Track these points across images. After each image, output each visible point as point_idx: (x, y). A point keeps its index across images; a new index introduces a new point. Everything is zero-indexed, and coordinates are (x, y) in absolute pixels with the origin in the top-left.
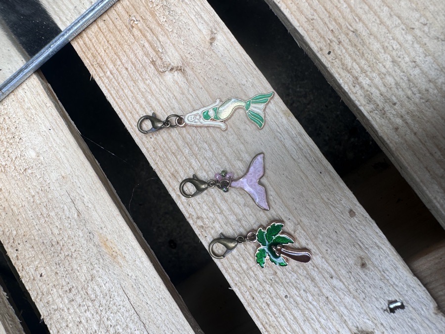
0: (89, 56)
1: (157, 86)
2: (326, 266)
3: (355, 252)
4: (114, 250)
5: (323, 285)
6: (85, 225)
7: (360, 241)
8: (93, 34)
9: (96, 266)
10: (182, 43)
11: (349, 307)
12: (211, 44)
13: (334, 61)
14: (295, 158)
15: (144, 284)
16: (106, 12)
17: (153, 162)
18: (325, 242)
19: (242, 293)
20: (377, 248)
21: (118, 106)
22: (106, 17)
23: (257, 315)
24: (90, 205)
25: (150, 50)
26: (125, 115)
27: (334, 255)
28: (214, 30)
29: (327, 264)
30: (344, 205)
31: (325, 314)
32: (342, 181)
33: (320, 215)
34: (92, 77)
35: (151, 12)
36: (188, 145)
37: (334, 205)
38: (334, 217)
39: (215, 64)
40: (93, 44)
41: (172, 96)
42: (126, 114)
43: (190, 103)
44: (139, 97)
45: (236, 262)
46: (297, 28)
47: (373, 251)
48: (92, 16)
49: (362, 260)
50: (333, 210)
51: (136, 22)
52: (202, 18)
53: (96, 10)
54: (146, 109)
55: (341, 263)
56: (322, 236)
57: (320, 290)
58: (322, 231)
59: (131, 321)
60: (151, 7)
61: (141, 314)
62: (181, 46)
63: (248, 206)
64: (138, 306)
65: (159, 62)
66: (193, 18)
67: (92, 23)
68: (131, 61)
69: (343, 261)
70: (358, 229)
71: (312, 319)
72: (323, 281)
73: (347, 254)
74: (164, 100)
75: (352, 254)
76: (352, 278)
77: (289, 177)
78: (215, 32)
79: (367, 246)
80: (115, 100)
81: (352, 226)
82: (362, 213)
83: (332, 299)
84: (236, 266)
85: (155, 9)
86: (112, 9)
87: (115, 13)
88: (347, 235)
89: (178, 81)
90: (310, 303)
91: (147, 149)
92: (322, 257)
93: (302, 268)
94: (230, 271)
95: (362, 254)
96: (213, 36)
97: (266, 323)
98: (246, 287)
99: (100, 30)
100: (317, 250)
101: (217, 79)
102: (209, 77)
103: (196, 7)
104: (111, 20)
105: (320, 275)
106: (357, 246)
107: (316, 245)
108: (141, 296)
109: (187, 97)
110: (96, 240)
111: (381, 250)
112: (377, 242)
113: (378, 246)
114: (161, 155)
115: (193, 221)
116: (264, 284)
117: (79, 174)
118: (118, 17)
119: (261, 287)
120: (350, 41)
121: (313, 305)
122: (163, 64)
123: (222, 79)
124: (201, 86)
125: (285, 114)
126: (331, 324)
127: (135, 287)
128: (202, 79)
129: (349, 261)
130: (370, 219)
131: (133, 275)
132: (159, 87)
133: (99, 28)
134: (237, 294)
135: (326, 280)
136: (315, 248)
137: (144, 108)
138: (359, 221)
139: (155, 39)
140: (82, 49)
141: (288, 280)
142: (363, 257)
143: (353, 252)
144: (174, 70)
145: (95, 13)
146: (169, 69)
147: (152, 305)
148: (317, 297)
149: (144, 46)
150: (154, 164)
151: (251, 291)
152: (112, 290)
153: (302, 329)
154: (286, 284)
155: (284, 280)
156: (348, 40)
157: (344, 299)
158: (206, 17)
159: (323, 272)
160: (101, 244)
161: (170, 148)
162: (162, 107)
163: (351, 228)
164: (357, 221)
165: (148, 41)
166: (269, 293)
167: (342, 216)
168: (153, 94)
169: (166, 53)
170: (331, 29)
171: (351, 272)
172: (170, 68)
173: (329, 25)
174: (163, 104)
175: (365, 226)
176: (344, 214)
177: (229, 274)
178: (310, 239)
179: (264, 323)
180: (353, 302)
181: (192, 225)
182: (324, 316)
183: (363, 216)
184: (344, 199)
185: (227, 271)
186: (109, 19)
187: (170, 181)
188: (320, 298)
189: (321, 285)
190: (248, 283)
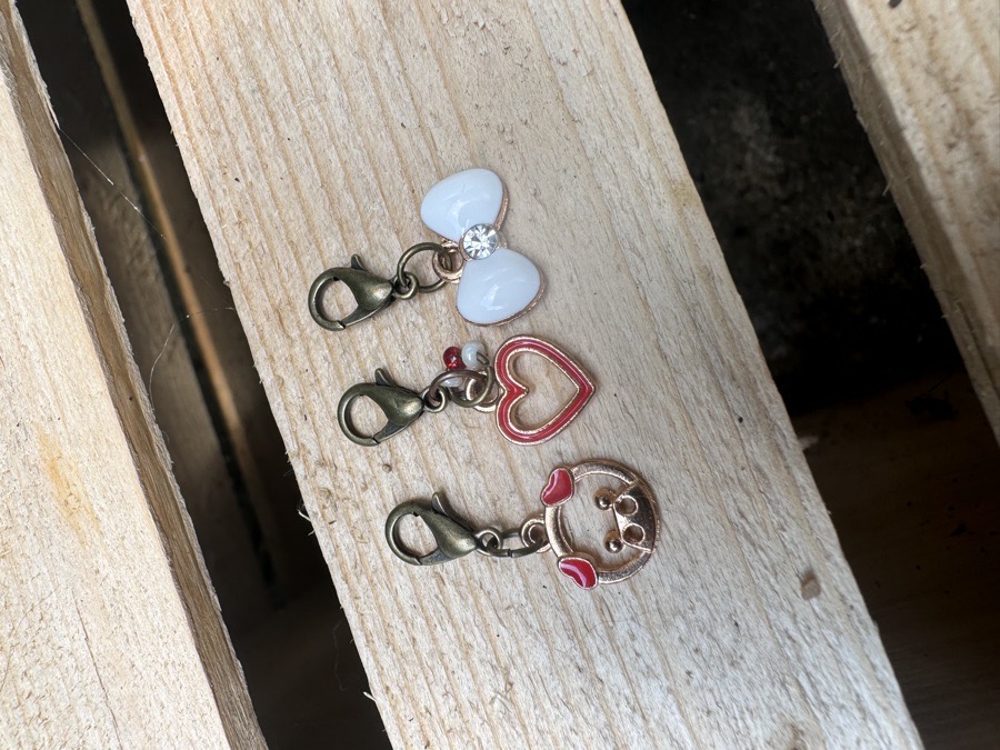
1: (287, 12)
3: (779, 705)
4: (73, 489)
6: (10, 399)
7: (808, 675)
9: (19, 520)
14: (667, 350)
15: (135, 610)
17: (229, 257)
18: (692, 646)
19: (398, 718)
20: (857, 714)
21: (163, 55)
24: (32, 346)
26: (176, 90)
27: (708, 696)
29: (678, 716)
30: (790, 547)
32: (806, 468)
33: (701, 557)
36: (341, 226)
37: (754, 537)
38: (741, 575)
41: (325, 55)
42: (180, 87)
43: (377, 91)
44: (229, 36)
45: (401, 627)
47: (841, 720)
49: (796, 737)
54: (242, 81)
55: (723, 725)
56: (688, 624)
59: (84, 699)
61: (114, 691)
63: (478, 467)
64: (109, 665)
69: (732, 722)
70: (812, 637)
73: (752, 705)
74: (300, 65)
75: (769, 708)
77: (632, 411)
79: (824, 698)
80: (156, 35)
81: (795, 622)
82: (842, 590)
84: (400, 640)
88: (770, 644)
89: (356, 8)
91: (219, 212)
92: (670, 690)
93: (596, 701)
94: (379, 645)
98: (416, 706)
100: (659, 664)
101: (481, 24)
102: (457, 13)
106: (794, 690)
107: (658, 647)
108: (120, 640)
109: (370, 69)
110: (33, 450)
111: (871, 725)
112: (866, 695)
113: (862, 710)
114: (255, 244)
115: (307, 468)
116: (470, 714)
117: (18, 244)
119: (459, 720)
123: (495, 29)
124: (423, 40)
125: (675, 193)
127: (109, 609)
128: (431, 17)
130: (866, 616)
131: (111, 575)
132: (292, 17)
134: (384, 717)
136: (655, 656)
137: (236, 79)
138: (825, 610)
141: (543, 724)
142: (802, 728)
143: (773, 702)
147: (144, 673)
151: (426, 722)
152: (48, 601)
154: (535, 732)
155: (534, 722)
159: (658, 733)
160: (42, 465)
161: (285, 226)
162: (289, 86)
163: (788, 624)
164: (817, 608)
166: (476, 742)
167: (772, 580)
168: (270, 38)
174: (293, 80)
175: (839, 633)
177: (374, 653)
181: (299, 479)
183: (843, 599)
185: (369, 642)
187: (267, 329)
190: (424, 699)
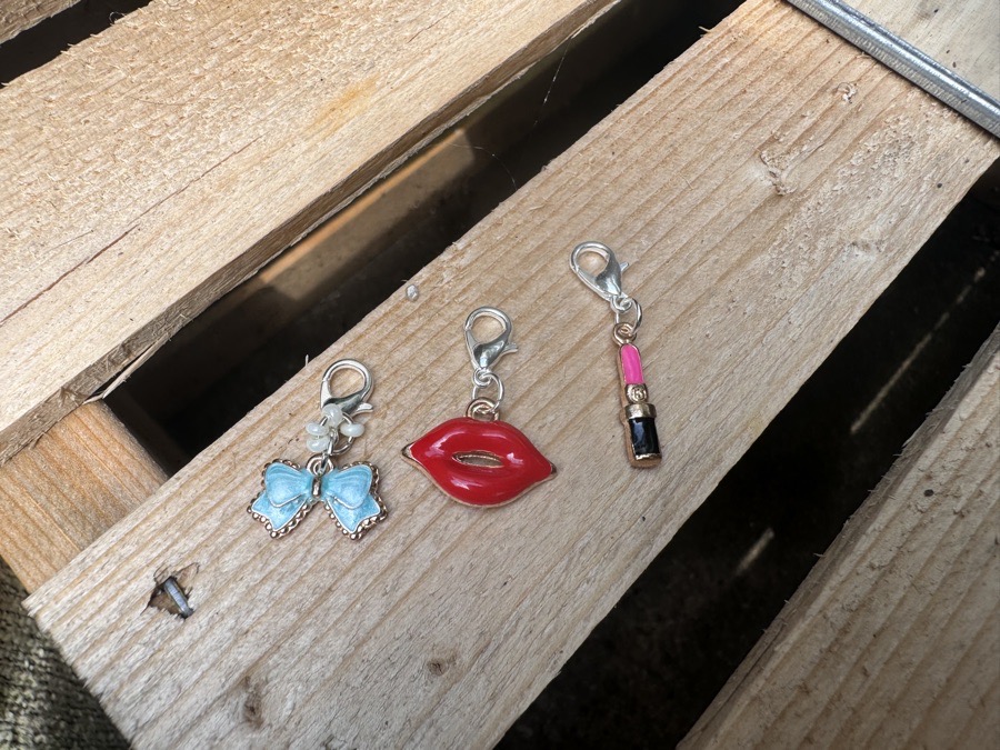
0: (747, 25)
2: (412, 575)
5: (363, 574)
8: (793, 26)
10: (835, 188)
11: (317, 649)
12: (854, 244)
13: (913, 507)
16: (847, 42)
22: (835, 43)
23: (252, 428)
25: (799, 129)
28: (885, 245)
31: (287, 592)
34: (705, 33)
35: (875, 122)
39: (814, 256)
40: (772, 27)
46: (956, 415)
48: (833, 12)
50: (558, 567)
51: (845, 96)
52: (902, 219)
53: (848, 17)
57: (348, 570)
58: (501, 549)
60: (888, 120)
62: (827, 186)
65: (779, 149)
66: (895, 202)
67: (813, 19)
68: (762, 98)
71: (266, 564)
72: (372, 573)
76: (397, 644)
78: (883, 250)
83: (328, 605)
85: (885, 128)
86: (856, 53)
87: (849, 59)
90: (309, 551)
95: (466, 658)
96: (873, 246)
97: (235, 454)
99: (806, 37)
103: (919, 206)
104: (833, 53)
105: (386, 562)
118: (844, 64)
120: (973, 538)
121: (303, 559)
122: (779, 158)
126: (263, 612)
129: (439, 628)
133: (809, 35)
135: (376, 580)
139: (825, 136)
140: (755, 9)
144: (773, 179)
145: (841, 17)
146: (770, 169)
148: (329, 565)
149: (803, 117)
150: (556, 166)
153: (235, 541)
156: (973, 532)
157: (338, 633)
158: (906, 228)
165: (815, 124)
169: (805, 161)
170: (982, 489)
171: (411, 638)
172: (774, 170)
173: (991, 482)
176: (556, 595)
178: (473, 524)
179: (235, 449)
180: (334, 657)
182: (280, 592)
184: (593, 590)
186: (833, 49)
188: (326, 573)
189: (360, 569)
